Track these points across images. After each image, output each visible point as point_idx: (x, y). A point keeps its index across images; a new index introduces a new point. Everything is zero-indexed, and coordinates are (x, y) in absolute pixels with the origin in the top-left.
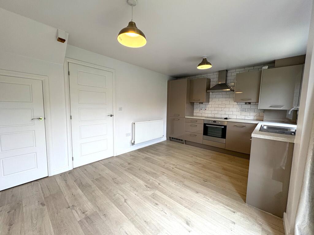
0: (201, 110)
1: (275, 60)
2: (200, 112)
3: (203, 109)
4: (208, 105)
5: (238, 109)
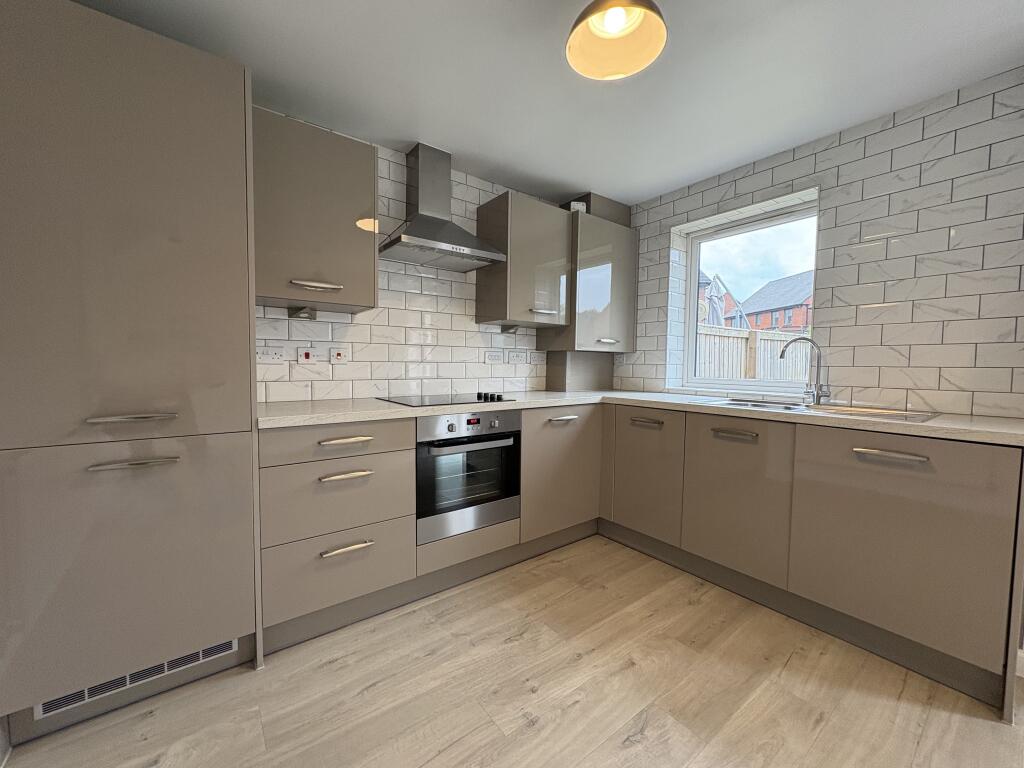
0: (302, 359)
1: (590, 194)
2: (295, 376)
3: (319, 351)
4: (352, 330)
5: (482, 351)
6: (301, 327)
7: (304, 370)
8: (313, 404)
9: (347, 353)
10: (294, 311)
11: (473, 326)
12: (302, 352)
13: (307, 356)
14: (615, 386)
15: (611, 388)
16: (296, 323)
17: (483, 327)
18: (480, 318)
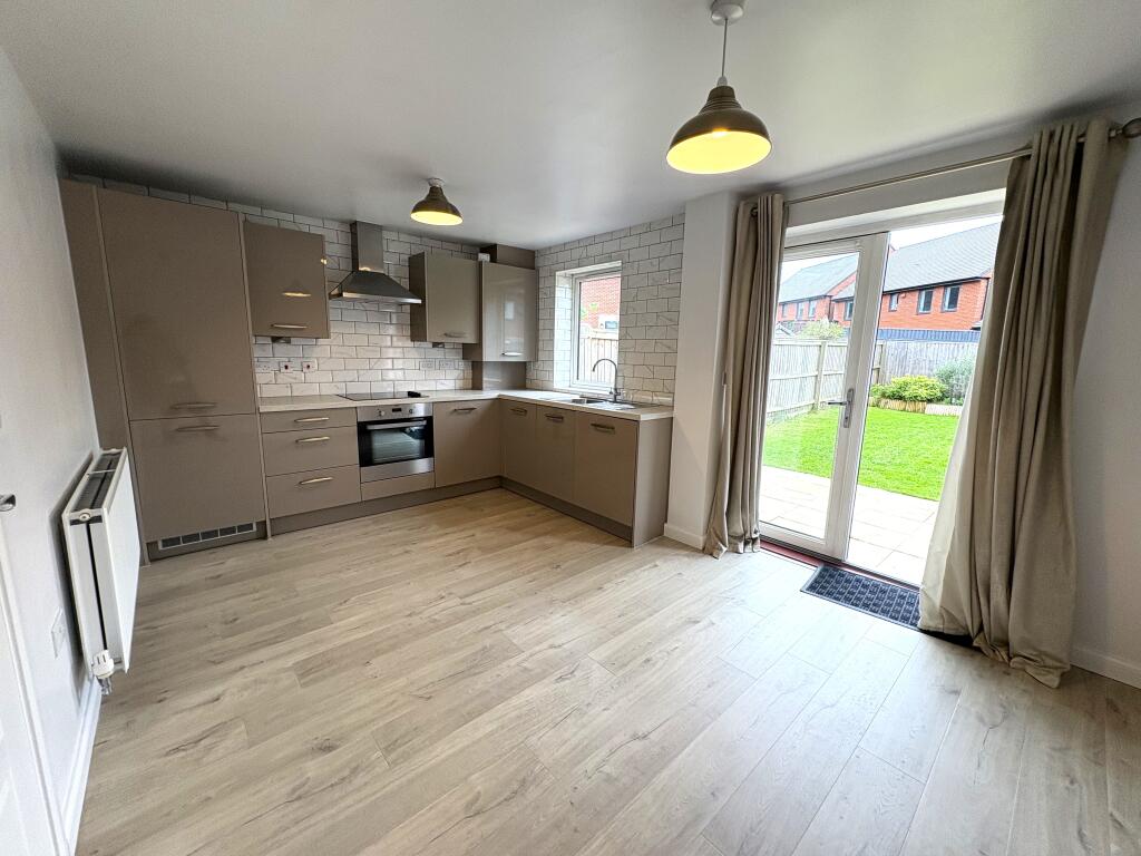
0: (283, 370)
1: (495, 245)
2: (279, 381)
3: (295, 364)
4: (317, 349)
5: (417, 361)
6: (280, 348)
7: (284, 377)
8: (292, 399)
9: (314, 365)
10: (275, 339)
11: (410, 344)
12: (283, 365)
13: (286, 367)
14: (528, 386)
15: (524, 387)
16: (276, 345)
17: (417, 344)
18: (414, 338)
